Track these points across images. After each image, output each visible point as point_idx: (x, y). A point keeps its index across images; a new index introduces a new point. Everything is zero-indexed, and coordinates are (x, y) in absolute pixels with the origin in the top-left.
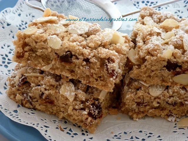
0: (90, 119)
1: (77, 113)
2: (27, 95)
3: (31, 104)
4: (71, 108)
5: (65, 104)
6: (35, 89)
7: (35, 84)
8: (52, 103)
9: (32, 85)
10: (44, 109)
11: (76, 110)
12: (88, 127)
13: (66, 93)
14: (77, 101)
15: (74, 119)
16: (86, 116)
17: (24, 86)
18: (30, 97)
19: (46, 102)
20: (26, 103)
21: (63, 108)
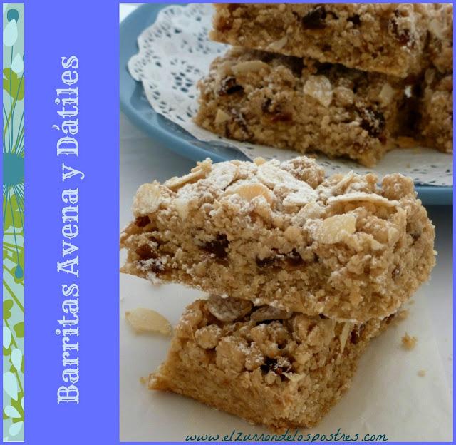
0: (365, 133)
1: (338, 128)
2: (238, 110)
3: (245, 129)
4: (326, 119)
5: (315, 113)
6: (255, 95)
7: (252, 84)
8: (287, 119)
9: (247, 87)
10: (272, 138)
11: (336, 123)
12: (361, 151)
13: (315, 92)
14: (337, 106)
15: (334, 143)
16: (356, 129)
17: (231, 97)
18: (244, 116)
19: (275, 121)
20: (235, 130)
21: (310, 125)
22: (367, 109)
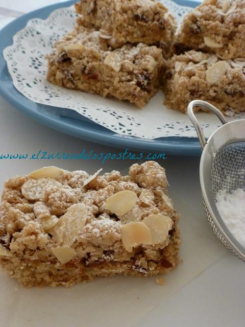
0: (138, 89)
1: (123, 85)
2: (68, 72)
3: (73, 83)
4: (117, 79)
5: (110, 76)
6: (77, 64)
7: (76, 57)
8: (95, 78)
9: (73, 59)
10: (88, 88)
11: (123, 82)
12: (136, 99)
13: (111, 63)
14: (123, 72)
15: (121, 93)
16: (134, 86)
17: (65, 64)
18: (72, 75)
19: (89, 78)
20: (67, 83)
21: (108, 82)
22: (140, 74)
